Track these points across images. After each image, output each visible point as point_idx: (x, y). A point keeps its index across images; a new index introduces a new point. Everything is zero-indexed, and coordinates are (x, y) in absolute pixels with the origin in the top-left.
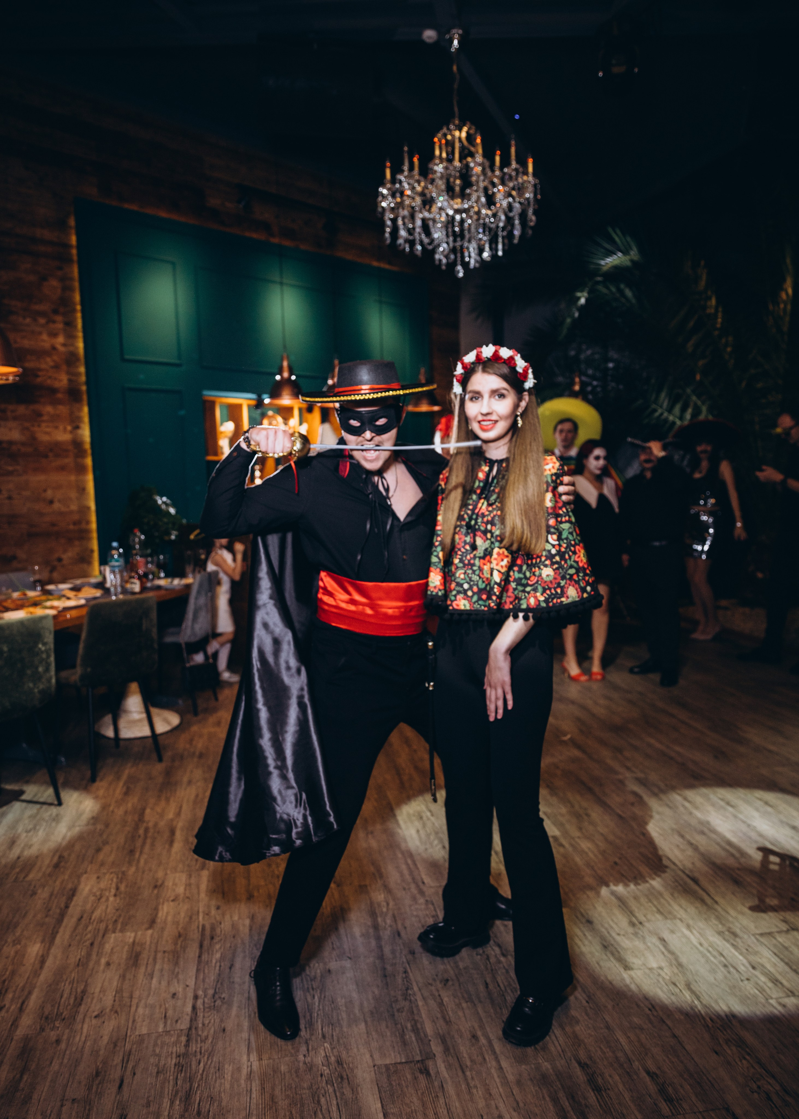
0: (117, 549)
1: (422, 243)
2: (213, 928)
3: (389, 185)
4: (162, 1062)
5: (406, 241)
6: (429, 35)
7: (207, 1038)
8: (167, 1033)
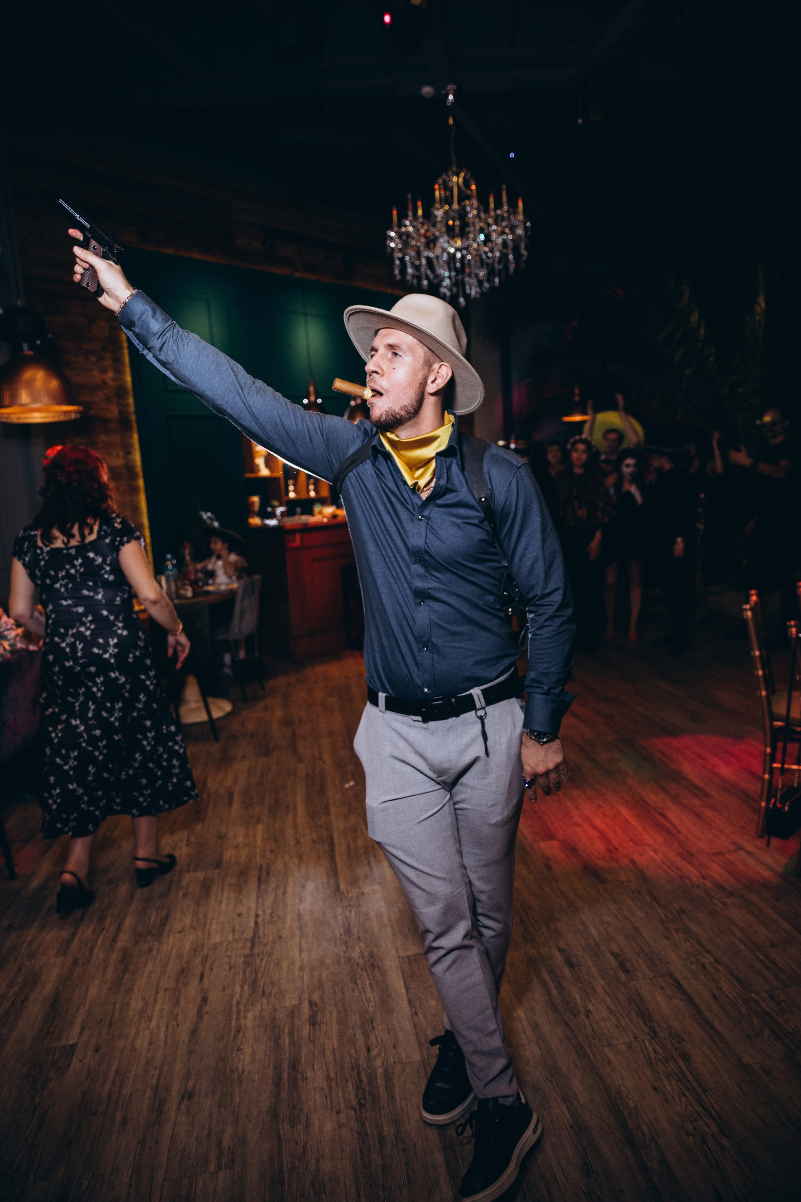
0: (171, 560)
1: (427, 278)
2: (268, 866)
3: (396, 229)
4: (233, 961)
5: (413, 276)
6: (427, 90)
7: (267, 943)
8: (235, 941)
